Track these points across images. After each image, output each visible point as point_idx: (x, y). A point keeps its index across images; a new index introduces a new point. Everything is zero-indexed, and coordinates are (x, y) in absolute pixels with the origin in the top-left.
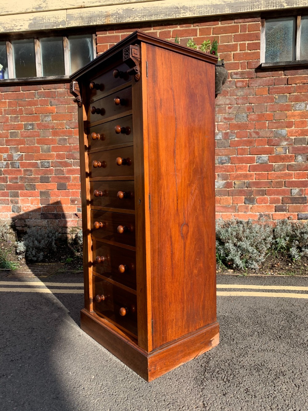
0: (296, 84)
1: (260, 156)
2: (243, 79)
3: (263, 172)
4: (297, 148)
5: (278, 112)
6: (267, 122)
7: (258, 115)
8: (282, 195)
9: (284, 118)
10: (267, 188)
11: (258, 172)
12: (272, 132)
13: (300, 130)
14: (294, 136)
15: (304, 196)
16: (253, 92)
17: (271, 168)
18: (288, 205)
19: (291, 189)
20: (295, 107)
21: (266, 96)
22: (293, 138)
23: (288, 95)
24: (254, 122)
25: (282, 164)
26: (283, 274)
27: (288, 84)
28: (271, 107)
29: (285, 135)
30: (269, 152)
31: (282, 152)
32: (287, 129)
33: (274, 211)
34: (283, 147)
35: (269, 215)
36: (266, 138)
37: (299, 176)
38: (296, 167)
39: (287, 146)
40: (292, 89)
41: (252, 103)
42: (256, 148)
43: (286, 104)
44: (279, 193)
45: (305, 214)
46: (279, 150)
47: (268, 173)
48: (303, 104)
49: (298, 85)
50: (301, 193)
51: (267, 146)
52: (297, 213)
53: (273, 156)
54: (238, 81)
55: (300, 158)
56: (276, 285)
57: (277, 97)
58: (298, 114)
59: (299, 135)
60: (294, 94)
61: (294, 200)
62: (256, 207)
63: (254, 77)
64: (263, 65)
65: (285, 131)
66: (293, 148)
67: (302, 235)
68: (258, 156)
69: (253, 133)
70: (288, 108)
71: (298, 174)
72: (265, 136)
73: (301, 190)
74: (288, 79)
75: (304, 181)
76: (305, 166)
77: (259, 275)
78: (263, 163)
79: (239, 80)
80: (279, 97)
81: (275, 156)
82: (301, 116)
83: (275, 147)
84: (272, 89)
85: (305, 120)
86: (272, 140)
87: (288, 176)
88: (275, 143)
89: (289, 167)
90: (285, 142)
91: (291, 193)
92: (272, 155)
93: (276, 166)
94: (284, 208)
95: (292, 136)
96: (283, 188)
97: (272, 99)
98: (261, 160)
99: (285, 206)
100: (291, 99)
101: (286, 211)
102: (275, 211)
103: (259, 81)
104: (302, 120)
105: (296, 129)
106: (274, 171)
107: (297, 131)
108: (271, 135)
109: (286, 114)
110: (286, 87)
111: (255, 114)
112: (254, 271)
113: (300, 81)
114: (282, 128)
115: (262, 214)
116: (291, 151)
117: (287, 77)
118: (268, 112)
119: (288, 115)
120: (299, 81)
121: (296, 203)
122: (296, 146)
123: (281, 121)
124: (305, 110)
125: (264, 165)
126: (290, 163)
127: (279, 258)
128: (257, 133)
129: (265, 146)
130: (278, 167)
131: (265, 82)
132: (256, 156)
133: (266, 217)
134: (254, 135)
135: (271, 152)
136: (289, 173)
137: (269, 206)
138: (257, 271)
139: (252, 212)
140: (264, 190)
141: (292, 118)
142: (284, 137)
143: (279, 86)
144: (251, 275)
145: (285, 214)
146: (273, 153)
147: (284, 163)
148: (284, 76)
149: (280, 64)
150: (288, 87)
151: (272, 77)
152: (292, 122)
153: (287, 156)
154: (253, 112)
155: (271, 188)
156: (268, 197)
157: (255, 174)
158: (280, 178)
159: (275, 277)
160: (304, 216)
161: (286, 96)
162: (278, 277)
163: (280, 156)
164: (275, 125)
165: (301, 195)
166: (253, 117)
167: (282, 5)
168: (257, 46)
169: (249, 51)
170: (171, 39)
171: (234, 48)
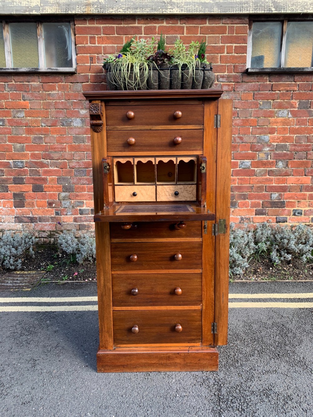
0: (280, 91)
1: (243, 161)
2: (229, 83)
3: (245, 177)
4: (278, 154)
5: (261, 118)
6: (251, 127)
7: (243, 120)
8: (262, 199)
9: (267, 124)
10: (248, 193)
11: (240, 177)
12: (255, 137)
13: (282, 136)
14: (276, 142)
15: (282, 200)
16: (238, 97)
17: (253, 173)
18: (267, 209)
19: (271, 194)
20: (278, 114)
21: (251, 102)
22: (275, 144)
23: (272, 101)
24: (239, 127)
25: (263, 170)
26: (266, 279)
27: (272, 91)
28: (255, 113)
29: (267, 141)
30: (252, 157)
31: (264, 158)
32: (269, 135)
33: (254, 214)
34: (265, 153)
35: (250, 218)
36: (249, 144)
37: (279, 181)
38: (276, 173)
39: (269, 152)
40: (276, 96)
41: (237, 108)
42: (240, 153)
43: (270, 111)
44: (259, 197)
45: (283, 217)
46: (262, 155)
47: (250, 178)
48: (285, 111)
49: (282, 92)
50: (280, 198)
51: (250, 152)
52: (275, 217)
53: (255, 162)
54: (224, 85)
55: (280, 164)
56: (262, 293)
57: (261, 103)
58: (280, 121)
59: (281, 142)
60: (277, 101)
61: (274, 204)
62: (238, 211)
63: (240, 81)
64: (249, 70)
65: (268, 137)
66: (275, 154)
67: (282, 240)
68: (241, 161)
69: (237, 138)
70: (272, 114)
71: (278, 179)
72: (249, 141)
73: (280, 195)
74: (272, 85)
75: (283, 186)
76: (285, 171)
77: (244, 281)
78: (246, 168)
79: (225, 83)
80: (263, 102)
81: (257, 161)
82: (283, 123)
83: (257, 153)
84: (257, 95)
85: (286, 127)
86: (255, 145)
87: (269, 181)
88: (258, 149)
89: (270, 173)
90: (267, 148)
91: (271, 198)
92: (255, 160)
93: (258, 171)
94: (264, 211)
95: (274, 142)
96: (264, 192)
97: (257, 105)
98: (244, 165)
99: (265, 210)
100: (274, 106)
101: (265, 215)
102: (256, 215)
103: (245, 86)
104: (284, 127)
105: (278, 135)
106: (256, 176)
107: (279, 137)
108: (255, 141)
109: (269, 120)
110: (270, 94)
111: (240, 119)
112: (238, 276)
113: (284, 88)
114: (265, 134)
115: (243, 218)
116: (272, 157)
117: (272, 83)
118: (252, 118)
119: (271, 121)
120: (282, 88)
121: (275, 207)
122: (277, 152)
123: (264, 127)
124: (287, 118)
125: (246, 170)
126: (271, 169)
127: (260, 261)
128: (241, 138)
129: (249, 152)
130: (260, 172)
131: (250, 87)
132: (239, 161)
133: (247, 220)
134: (238, 140)
135: (254, 157)
136: (270, 179)
137: (250, 209)
138: (241, 277)
139: (234, 216)
140: (245, 194)
141: (275, 124)
142: (266, 143)
143: (264, 92)
144: (236, 281)
145: (264, 217)
146: (255, 158)
147: (265, 169)
148: (269, 83)
149: (266, 70)
150: (273, 93)
151: (257, 83)
152: (275, 128)
153: (269, 162)
154: (238, 117)
155: (253, 193)
156: (249, 201)
157: (238, 178)
158: (261, 183)
159: (259, 283)
160: (281, 219)
161: (270, 102)
162: (262, 282)
163: (261, 162)
164: (259, 131)
165: (280, 199)
166: (237, 122)
167: (270, 10)
168: (244, 50)
169: (236, 55)
170: (157, 35)
171: (221, 50)
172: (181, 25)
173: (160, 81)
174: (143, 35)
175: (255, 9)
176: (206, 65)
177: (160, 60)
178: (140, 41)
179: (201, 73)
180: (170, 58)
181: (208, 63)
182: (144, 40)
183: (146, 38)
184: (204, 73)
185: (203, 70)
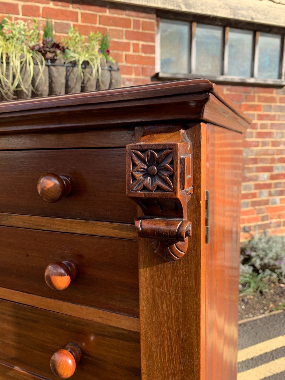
167: (180, 6)
168: (152, 50)
169: (143, 55)
170: (40, 18)
171: (126, 47)
172: (74, 10)
173: (52, 81)
174: (20, 16)
175: (164, 3)
176: (113, 63)
177: (49, 52)
178: (17, 24)
179: (107, 74)
180: (63, 50)
181: (114, 61)
182: (23, 23)
183: (25, 20)
184: (111, 75)
185: (110, 71)
